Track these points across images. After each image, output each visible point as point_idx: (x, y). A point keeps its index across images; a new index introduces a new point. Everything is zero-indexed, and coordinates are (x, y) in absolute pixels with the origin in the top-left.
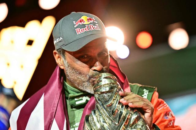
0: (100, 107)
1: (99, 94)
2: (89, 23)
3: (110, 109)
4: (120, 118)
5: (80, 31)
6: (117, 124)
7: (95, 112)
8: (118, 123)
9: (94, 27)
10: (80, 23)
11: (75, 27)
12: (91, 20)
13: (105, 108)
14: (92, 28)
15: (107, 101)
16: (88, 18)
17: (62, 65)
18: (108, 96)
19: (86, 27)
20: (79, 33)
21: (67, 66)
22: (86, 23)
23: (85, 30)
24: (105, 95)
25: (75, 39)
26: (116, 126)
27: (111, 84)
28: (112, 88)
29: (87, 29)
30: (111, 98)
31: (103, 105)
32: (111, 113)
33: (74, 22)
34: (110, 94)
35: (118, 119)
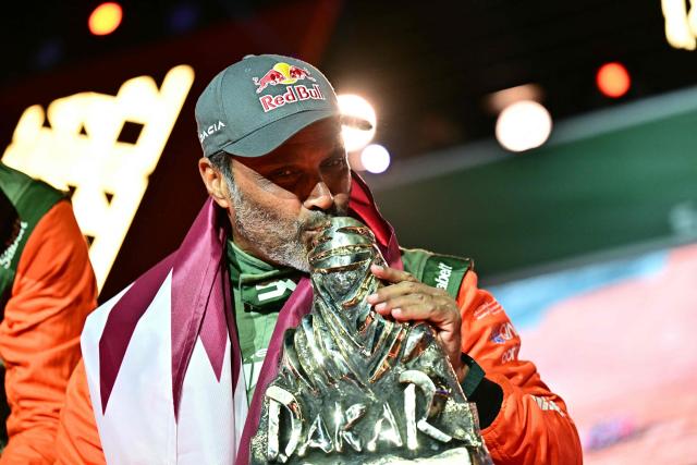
0: (325, 309)
1: (323, 274)
2: (296, 80)
3: (353, 314)
4: (376, 339)
5: (273, 102)
6: (368, 354)
7: (310, 323)
8: (372, 352)
9: (307, 91)
10: (272, 82)
11: (258, 91)
12: (300, 74)
13: (337, 312)
14: (304, 95)
15: (343, 294)
17: (224, 198)
18: (349, 279)
19: (289, 92)
20: (271, 108)
21: (237, 198)
22: (288, 80)
23: (285, 101)
24: (338, 275)
25: (259, 124)
26: (366, 361)
27: (357, 248)
28: (358, 258)
29: (290, 97)
30: (355, 284)
31: (332, 302)
32: (354, 325)
33: (255, 79)
34: (352, 275)
35: (371, 341)
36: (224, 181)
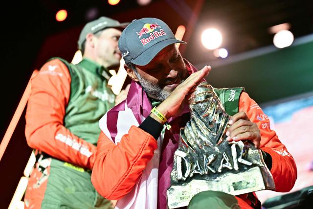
0: (196, 119)
1: (194, 105)
2: (153, 30)
3: (207, 119)
4: (218, 128)
5: (146, 41)
6: (215, 134)
7: (190, 124)
8: (217, 133)
9: (158, 33)
10: (144, 33)
11: (139, 37)
12: (154, 26)
13: (201, 119)
14: (157, 35)
15: (202, 112)
16: (150, 25)
17: (136, 79)
18: (204, 106)
19: (151, 36)
20: (145, 44)
22: (150, 31)
23: (150, 40)
24: (200, 104)
26: (215, 137)
27: (207, 93)
28: (207, 97)
29: (152, 38)
30: (207, 107)
31: (199, 115)
32: (208, 124)
33: (137, 33)
34: (206, 104)
35: (216, 129)
36: (134, 72)
